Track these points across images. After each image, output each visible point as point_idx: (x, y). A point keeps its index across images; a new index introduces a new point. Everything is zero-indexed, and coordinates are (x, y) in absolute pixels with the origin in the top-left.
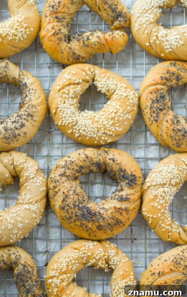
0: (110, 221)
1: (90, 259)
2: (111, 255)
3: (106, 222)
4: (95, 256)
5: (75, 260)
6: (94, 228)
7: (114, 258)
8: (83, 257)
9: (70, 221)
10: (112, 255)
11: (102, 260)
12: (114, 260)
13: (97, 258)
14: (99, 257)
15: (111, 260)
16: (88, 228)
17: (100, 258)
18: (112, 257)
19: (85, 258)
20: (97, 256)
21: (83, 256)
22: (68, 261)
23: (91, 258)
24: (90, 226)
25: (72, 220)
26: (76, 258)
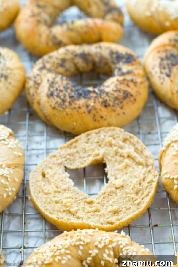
0: (116, 94)
1: (90, 249)
2: (121, 244)
3: (111, 96)
4: (96, 243)
5: (66, 249)
6: (98, 106)
7: (127, 248)
8: (78, 246)
9: (64, 106)
10: (124, 244)
11: (109, 249)
12: (127, 250)
13: (100, 246)
14: (103, 244)
15: (123, 250)
16: (90, 108)
17: (105, 247)
18: (124, 247)
19: (81, 248)
20: (100, 243)
21: (77, 243)
22: (55, 250)
23: (91, 247)
24: (92, 104)
25: (67, 104)
26: (67, 247)
